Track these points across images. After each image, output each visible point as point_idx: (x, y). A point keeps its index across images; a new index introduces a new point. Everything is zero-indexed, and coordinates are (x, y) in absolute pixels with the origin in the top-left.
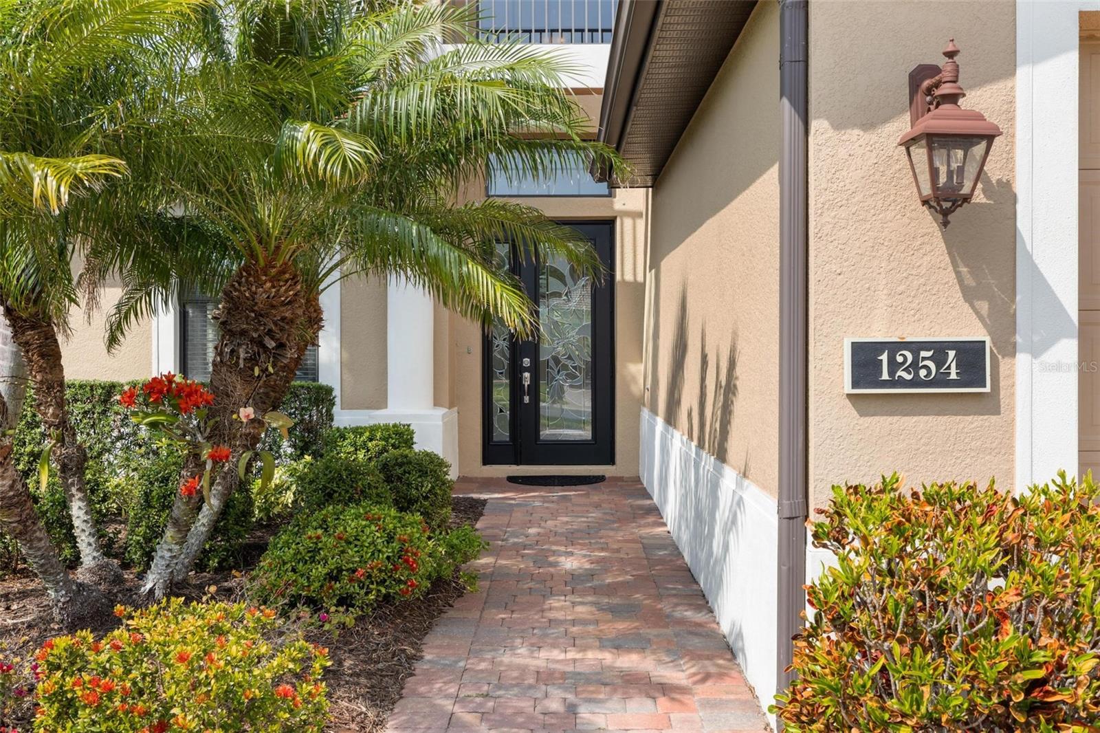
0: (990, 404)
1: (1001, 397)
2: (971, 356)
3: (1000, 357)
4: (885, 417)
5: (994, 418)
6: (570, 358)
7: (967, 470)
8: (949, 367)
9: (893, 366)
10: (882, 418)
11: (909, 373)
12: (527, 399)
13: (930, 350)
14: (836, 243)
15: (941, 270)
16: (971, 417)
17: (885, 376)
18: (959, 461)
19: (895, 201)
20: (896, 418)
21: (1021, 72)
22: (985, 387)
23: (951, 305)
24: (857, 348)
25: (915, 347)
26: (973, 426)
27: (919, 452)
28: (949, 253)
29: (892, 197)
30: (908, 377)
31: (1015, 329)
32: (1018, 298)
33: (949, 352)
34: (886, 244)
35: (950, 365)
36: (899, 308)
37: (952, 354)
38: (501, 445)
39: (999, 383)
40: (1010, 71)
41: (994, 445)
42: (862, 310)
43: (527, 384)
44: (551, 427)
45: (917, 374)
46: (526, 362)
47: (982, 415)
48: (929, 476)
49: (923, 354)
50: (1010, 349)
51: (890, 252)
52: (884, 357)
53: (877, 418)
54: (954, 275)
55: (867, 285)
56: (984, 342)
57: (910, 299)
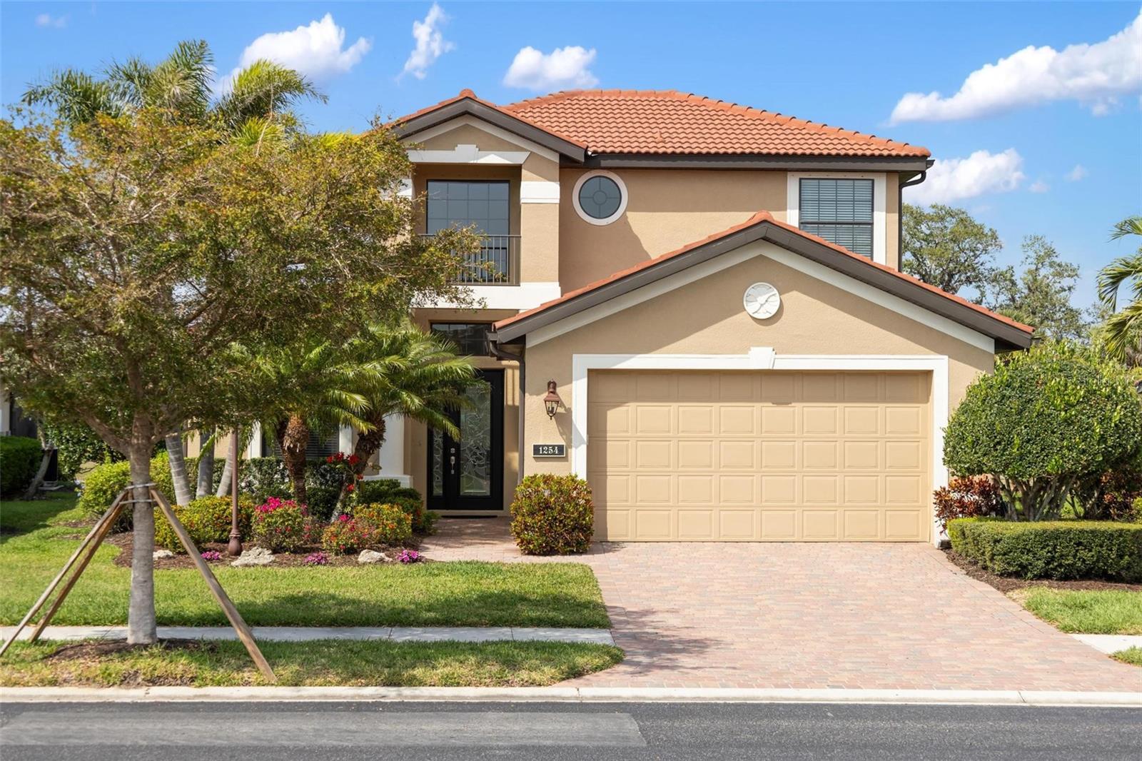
0: (566, 459)
1: (568, 457)
2: (561, 448)
3: (568, 448)
4: (541, 462)
5: (566, 462)
6: (478, 448)
8: (556, 451)
9: (543, 450)
11: (547, 452)
12: (453, 472)
16: (561, 462)
17: (541, 452)
20: (543, 462)
21: (574, 382)
22: (564, 455)
23: (557, 436)
24: (535, 446)
25: (548, 446)
26: (562, 464)
29: (540, 410)
31: (572, 442)
32: (572, 435)
36: (544, 437)
37: (556, 448)
38: (438, 497)
39: (568, 454)
40: (571, 382)
41: (567, 468)
42: (536, 437)
43: (453, 463)
44: (468, 488)
46: (453, 450)
47: (564, 461)
49: (550, 448)
50: (571, 447)
52: (541, 448)
53: (539, 462)
54: (558, 430)
55: (539, 432)
56: (564, 445)
57: (547, 435)
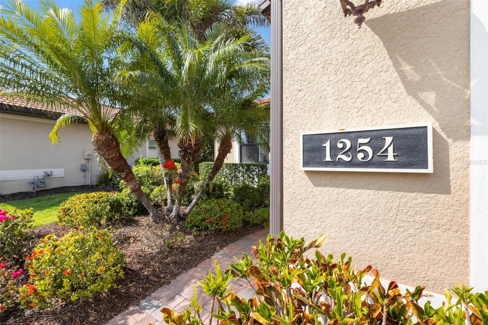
0: (437, 184)
1: (451, 178)
2: (411, 141)
3: (450, 141)
4: (333, 188)
5: (442, 197)
7: (410, 239)
8: (386, 151)
9: (334, 150)
10: (331, 189)
11: (349, 156)
13: (367, 138)
14: (297, 71)
15: (382, 73)
16: (415, 194)
17: (328, 158)
18: (402, 230)
19: (340, 30)
20: (342, 190)
22: (427, 168)
23: (393, 100)
24: (307, 139)
25: (354, 136)
26: (416, 202)
27: (362, 217)
28: (391, 58)
29: (338, 28)
30: (347, 159)
31: (469, 113)
32: (472, 83)
33: (386, 138)
34: (333, 63)
35: (387, 150)
36: (345, 108)
37: (389, 140)
39: (449, 165)
41: (443, 222)
42: (316, 113)
45: (354, 157)
47: (428, 193)
48: (371, 237)
49: (361, 141)
50: (462, 133)
51: (337, 69)
52: (327, 145)
53: (327, 189)
54: (396, 74)
55: (319, 95)
56: (426, 127)
57: (354, 100)
